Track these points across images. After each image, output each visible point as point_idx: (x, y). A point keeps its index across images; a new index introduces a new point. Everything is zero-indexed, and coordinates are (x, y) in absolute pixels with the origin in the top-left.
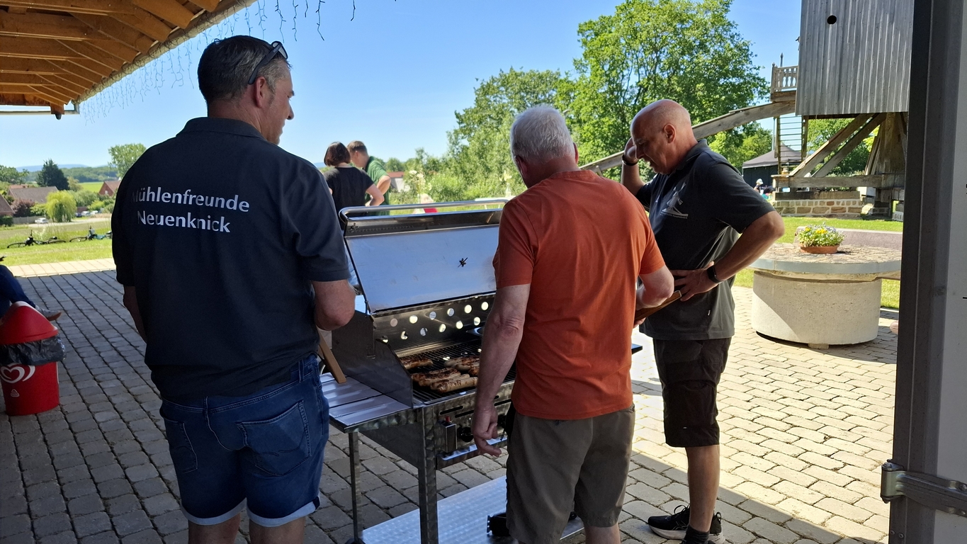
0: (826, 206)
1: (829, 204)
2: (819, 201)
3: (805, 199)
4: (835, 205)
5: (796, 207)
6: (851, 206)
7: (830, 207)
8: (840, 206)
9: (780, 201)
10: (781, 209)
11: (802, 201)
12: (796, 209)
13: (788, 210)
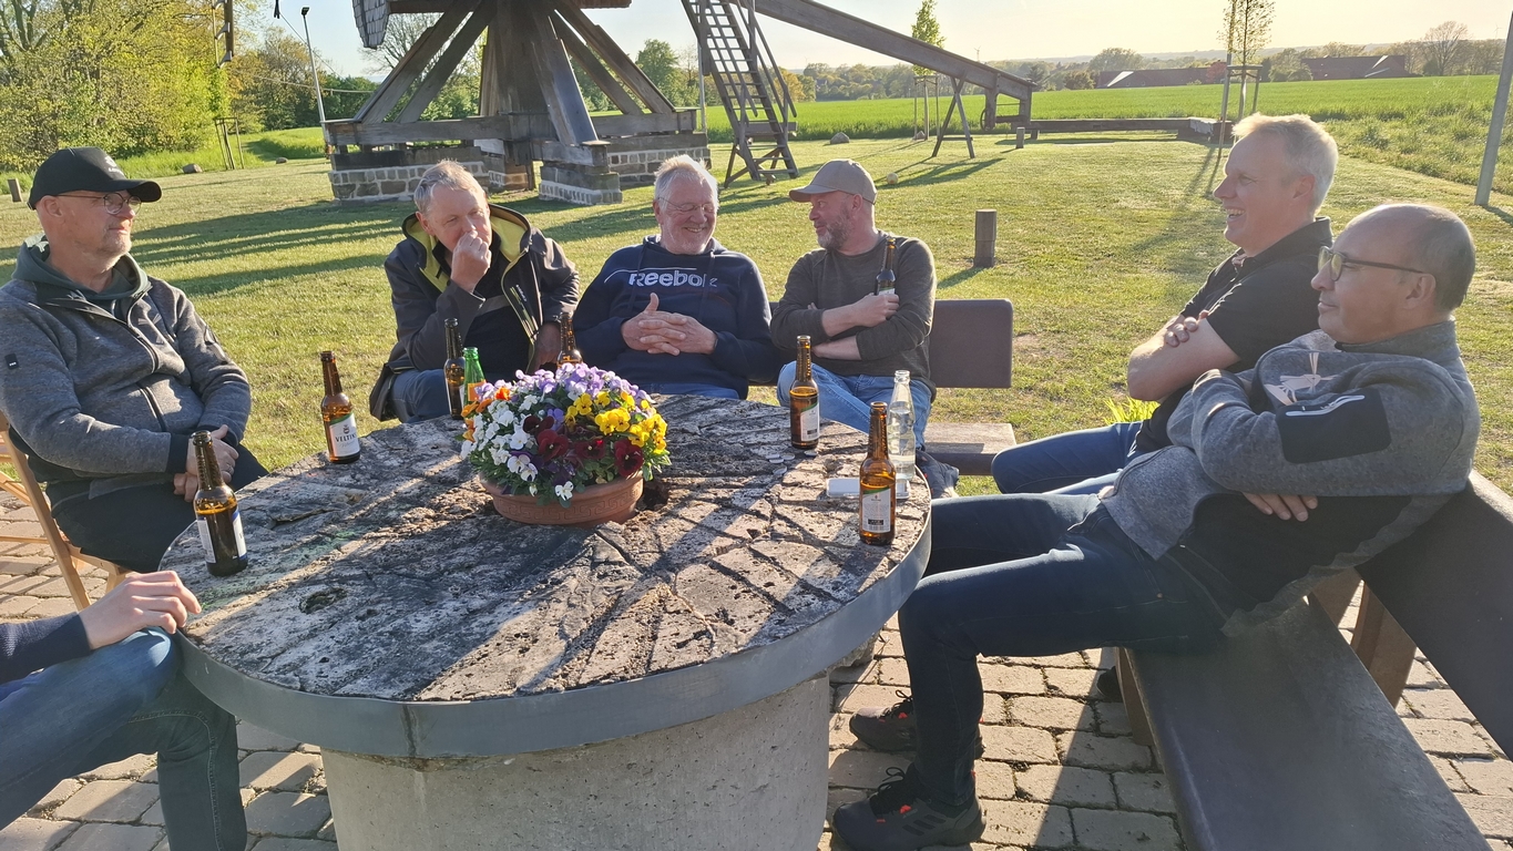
9: (347, 172)
10: (352, 187)
11: (386, 170)
12: (379, 186)
13: (366, 190)
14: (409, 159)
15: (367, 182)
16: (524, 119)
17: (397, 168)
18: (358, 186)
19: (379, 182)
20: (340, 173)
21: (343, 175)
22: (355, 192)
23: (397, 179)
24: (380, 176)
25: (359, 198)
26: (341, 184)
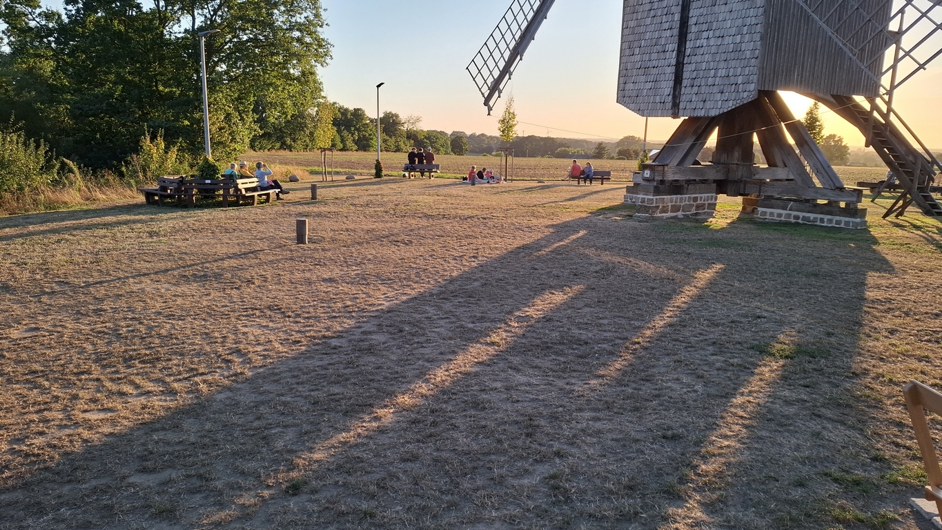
0: (692, 203)
1: (695, 199)
2: (687, 196)
3: (677, 194)
4: (699, 202)
5: (670, 204)
6: (710, 202)
7: (695, 204)
8: (702, 202)
9: (658, 197)
10: (658, 207)
11: (674, 196)
12: (670, 207)
13: (664, 210)
14: (685, 190)
15: (665, 205)
16: (741, 168)
18: (661, 207)
20: (655, 198)
22: (659, 211)
23: (678, 203)
24: (671, 201)
25: (660, 215)
26: (654, 205)
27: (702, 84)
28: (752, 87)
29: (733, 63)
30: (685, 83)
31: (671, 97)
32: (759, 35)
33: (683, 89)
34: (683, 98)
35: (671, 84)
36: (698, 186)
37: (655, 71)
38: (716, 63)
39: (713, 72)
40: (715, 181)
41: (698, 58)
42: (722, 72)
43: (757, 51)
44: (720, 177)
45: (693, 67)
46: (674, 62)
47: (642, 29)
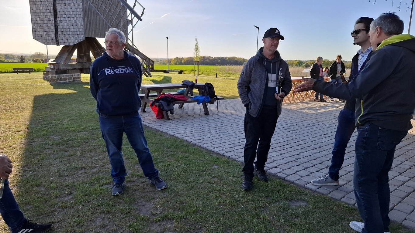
1: (72, 76)
2: (69, 74)
3: (65, 74)
4: (74, 76)
6: (78, 76)
7: (72, 77)
8: (75, 76)
9: (58, 75)
10: (58, 79)
11: (64, 75)
12: (63, 79)
13: (61, 80)
14: (68, 73)
15: (61, 78)
16: (87, 64)
17: (66, 75)
18: (59, 79)
19: (63, 78)
20: (56, 75)
21: (57, 76)
22: (59, 80)
23: (66, 77)
24: (63, 77)
25: (59, 82)
26: (57, 78)
27: (66, 34)
28: (83, 36)
29: (75, 27)
30: (59, 33)
31: (55, 38)
32: (82, 18)
33: (59, 35)
34: (59, 38)
35: (54, 33)
36: (72, 71)
37: (46, 28)
38: (69, 27)
39: (69, 30)
40: (79, 69)
41: (63, 24)
42: (72, 30)
43: (82, 24)
44: (80, 67)
45: (61, 27)
46: (54, 25)
47: (39, 11)
